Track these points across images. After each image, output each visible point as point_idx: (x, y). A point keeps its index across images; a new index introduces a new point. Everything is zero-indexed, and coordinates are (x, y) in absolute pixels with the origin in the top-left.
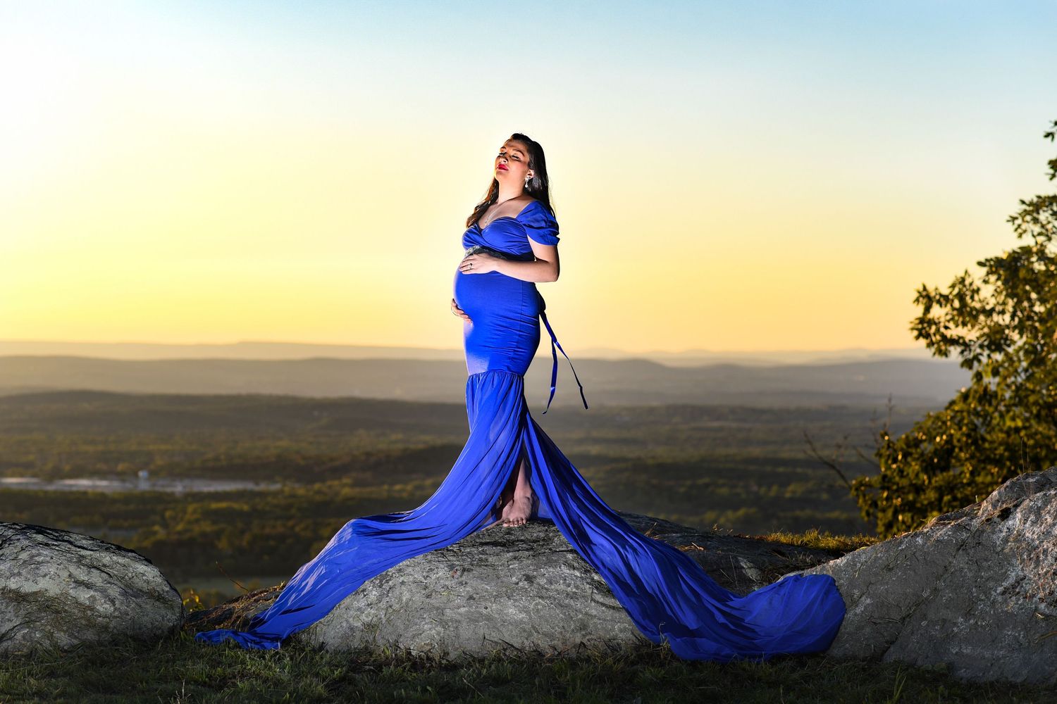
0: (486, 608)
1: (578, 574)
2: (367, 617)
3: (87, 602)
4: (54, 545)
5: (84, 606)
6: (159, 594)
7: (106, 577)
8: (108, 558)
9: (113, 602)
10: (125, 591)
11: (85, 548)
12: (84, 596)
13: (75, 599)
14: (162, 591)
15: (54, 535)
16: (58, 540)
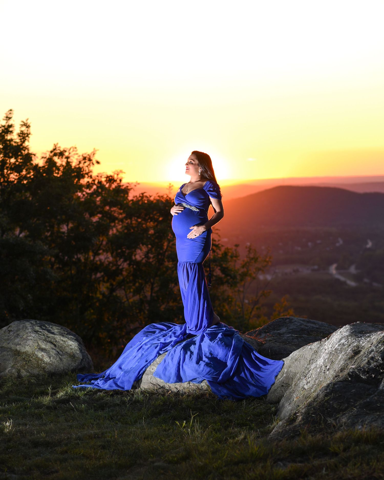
3: (41, 357)
4: (40, 332)
5: (39, 358)
6: (74, 355)
7: (53, 346)
8: (59, 338)
9: (50, 358)
10: (58, 352)
11: (53, 333)
12: (40, 354)
13: (37, 356)
14: (76, 353)
15: (46, 327)
16: (44, 330)
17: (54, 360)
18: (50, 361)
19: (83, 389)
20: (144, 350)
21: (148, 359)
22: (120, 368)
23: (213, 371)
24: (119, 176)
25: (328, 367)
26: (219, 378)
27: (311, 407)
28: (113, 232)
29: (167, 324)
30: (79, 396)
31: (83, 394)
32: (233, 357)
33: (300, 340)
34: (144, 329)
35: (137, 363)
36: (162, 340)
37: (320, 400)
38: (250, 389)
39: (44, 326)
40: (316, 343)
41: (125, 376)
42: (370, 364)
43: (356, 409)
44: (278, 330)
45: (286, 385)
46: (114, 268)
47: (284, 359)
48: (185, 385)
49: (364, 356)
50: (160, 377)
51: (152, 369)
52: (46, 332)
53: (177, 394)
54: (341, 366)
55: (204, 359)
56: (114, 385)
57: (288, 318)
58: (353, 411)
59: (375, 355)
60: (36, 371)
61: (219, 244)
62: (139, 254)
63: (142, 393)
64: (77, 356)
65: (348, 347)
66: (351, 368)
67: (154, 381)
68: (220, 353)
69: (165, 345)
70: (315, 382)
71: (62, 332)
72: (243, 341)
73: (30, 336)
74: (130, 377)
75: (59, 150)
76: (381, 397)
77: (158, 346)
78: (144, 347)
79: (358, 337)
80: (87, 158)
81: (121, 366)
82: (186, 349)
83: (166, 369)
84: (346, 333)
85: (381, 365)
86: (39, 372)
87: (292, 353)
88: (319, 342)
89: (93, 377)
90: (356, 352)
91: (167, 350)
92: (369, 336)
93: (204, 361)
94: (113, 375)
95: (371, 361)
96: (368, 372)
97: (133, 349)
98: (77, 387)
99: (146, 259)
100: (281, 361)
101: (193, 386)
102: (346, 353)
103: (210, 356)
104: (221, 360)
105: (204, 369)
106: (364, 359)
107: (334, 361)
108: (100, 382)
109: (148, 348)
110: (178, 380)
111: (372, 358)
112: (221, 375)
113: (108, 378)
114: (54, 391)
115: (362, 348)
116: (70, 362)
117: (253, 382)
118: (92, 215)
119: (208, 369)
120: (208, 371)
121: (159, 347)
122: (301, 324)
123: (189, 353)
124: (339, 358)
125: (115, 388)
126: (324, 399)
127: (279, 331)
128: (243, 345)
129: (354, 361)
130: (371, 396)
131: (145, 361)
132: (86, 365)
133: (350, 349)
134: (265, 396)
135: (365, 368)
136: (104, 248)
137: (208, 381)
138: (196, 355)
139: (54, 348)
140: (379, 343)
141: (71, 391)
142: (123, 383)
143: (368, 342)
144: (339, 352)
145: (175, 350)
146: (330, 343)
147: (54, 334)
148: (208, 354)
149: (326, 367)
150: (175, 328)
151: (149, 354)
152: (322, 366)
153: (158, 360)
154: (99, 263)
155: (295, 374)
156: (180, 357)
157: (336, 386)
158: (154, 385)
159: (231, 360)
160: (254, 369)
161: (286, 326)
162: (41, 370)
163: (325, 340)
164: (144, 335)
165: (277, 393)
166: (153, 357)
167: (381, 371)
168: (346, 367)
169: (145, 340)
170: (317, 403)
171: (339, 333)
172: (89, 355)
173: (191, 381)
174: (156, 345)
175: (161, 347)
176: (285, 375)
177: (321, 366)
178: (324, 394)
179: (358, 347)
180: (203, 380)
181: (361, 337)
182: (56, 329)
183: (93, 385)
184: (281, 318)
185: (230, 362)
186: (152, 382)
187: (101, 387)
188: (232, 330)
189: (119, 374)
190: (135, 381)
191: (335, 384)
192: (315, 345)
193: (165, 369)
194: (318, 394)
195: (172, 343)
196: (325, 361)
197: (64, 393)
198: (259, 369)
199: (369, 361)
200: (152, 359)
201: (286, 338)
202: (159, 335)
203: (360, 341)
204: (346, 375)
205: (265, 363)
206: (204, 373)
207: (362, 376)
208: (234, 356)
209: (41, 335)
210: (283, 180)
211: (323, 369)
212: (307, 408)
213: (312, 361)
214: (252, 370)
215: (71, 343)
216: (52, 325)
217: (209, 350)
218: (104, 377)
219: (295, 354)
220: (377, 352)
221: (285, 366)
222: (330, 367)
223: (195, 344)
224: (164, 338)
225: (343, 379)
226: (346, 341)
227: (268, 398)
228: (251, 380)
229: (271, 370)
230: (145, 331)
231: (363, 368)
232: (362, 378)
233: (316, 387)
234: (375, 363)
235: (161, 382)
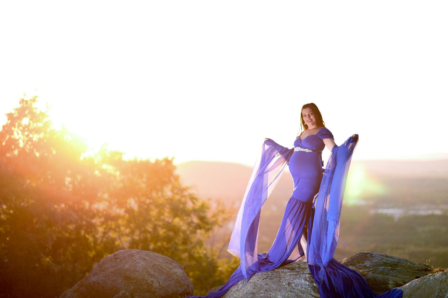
0: (270, 295)
1: (307, 283)
2: (236, 295)
5: (149, 284)
6: (180, 281)
8: (165, 266)
9: (159, 283)
10: (166, 278)
12: (150, 280)
13: (147, 282)
17: (163, 285)
57: (368, 253)
60: (147, 295)
64: (183, 282)
71: (167, 260)
86: (150, 296)
116: (178, 288)
122: (382, 259)
162: (152, 294)
184: (361, 253)
215: (176, 270)
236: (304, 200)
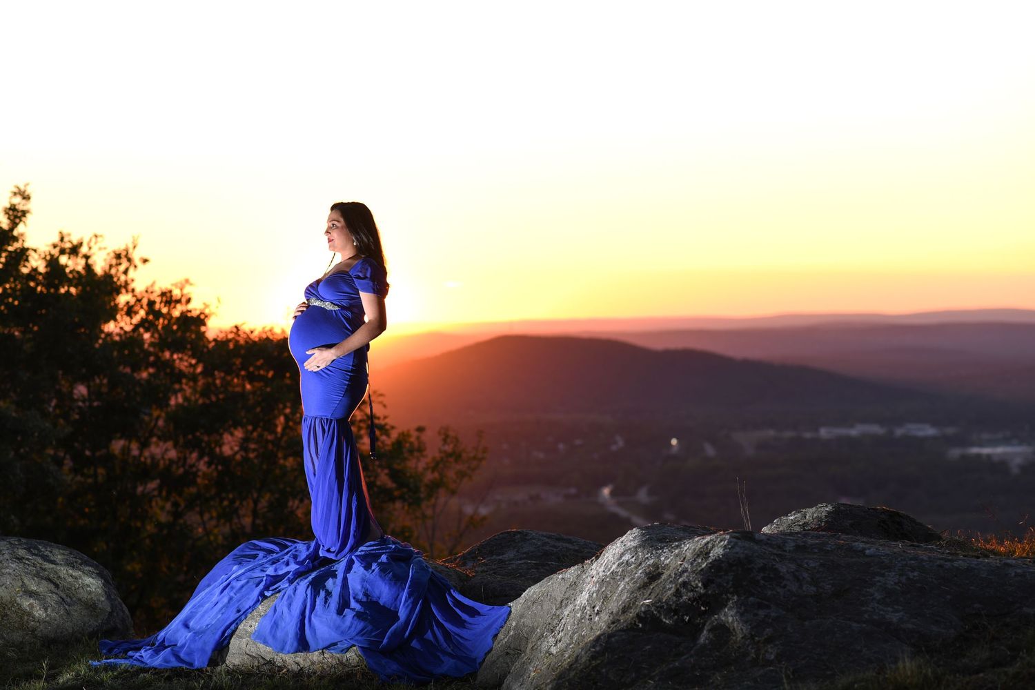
3: (28, 608)
4: (28, 559)
5: (24, 612)
6: (94, 604)
7: (52, 587)
8: (65, 572)
9: (46, 609)
10: (63, 599)
11: (53, 562)
12: (26, 603)
13: (19, 606)
14: (99, 600)
15: (39, 550)
16: (36, 555)
17: (53, 615)
18: (47, 615)
19: (112, 667)
20: (234, 591)
21: (241, 607)
22: (186, 626)
23: (370, 627)
24: (185, 291)
25: (597, 608)
26: (382, 642)
27: (563, 680)
28: (175, 400)
29: (280, 541)
30: (102, 680)
31: (110, 676)
32: (409, 602)
33: (542, 570)
34: (235, 551)
35: (220, 616)
36: (270, 571)
37: (582, 667)
38: (443, 662)
39: (36, 548)
40: (572, 569)
41: (196, 641)
42: (681, 597)
43: (652, 682)
44: (499, 555)
45: (515, 651)
46: (181, 471)
47: (511, 604)
48: (315, 656)
49: (669, 581)
50: (265, 642)
51: (251, 625)
52: (39, 560)
53: (300, 674)
54: (622, 603)
55: (353, 604)
56: (173, 659)
57: (519, 533)
58: (646, 685)
59: (691, 579)
60: (17, 636)
61: (386, 424)
62: (229, 443)
63: (228, 672)
64: (100, 606)
65: (636, 568)
66: (642, 605)
67: (253, 650)
68: (383, 592)
69: (276, 579)
70: (571, 638)
71: (71, 558)
72: (430, 570)
73: (7, 567)
74: (205, 643)
75: (70, 241)
76: (703, 658)
77: (262, 581)
78: (234, 583)
79: (658, 549)
80: (122, 256)
81: (188, 622)
82: (317, 586)
83: (277, 627)
84: (632, 543)
85: (701, 596)
86: (24, 638)
87: (527, 591)
88: (580, 565)
89: (132, 646)
90: (653, 576)
91: (279, 588)
92: (677, 547)
93: (353, 610)
94: (172, 640)
95: (683, 590)
96: (676, 612)
97: (213, 589)
98: (99, 663)
99: (243, 453)
100: (506, 606)
101: (330, 658)
102: (632, 579)
103: (364, 599)
104: (386, 606)
105: (352, 624)
106: (668, 586)
107: (609, 596)
108: (145, 654)
109: (242, 587)
110: (301, 648)
111: (685, 584)
112: (386, 637)
113: (162, 646)
114: (53, 672)
115: (664, 568)
116: (86, 619)
117: (449, 650)
118: (136, 368)
119: (360, 625)
120: (361, 628)
121: (263, 583)
122: (545, 544)
123: (322, 594)
124: (620, 589)
125: (174, 663)
126: (590, 665)
127: (501, 557)
128: (430, 579)
129: (650, 591)
130: (683, 658)
131: (235, 611)
132: (118, 625)
133: (640, 571)
134: (474, 674)
135: (671, 603)
136: (160, 433)
137: (360, 647)
138: (338, 597)
139: (56, 590)
140: (698, 556)
141: (87, 671)
142: (191, 654)
143: (677, 556)
144: (618, 577)
145: (295, 588)
146: (602, 564)
147: (55, 564)
148: (360, 596)
149: (594, 607)
150: (296, 547)
151: (243, 597)
152: (585, 608)
153: (260, 608)
154: (149, 461)
155: (533, 630)
156: (305, 601)
157: (613, 639)
158: (253, 657)
159: (407, 607)
160: (452, 625)
161: (514, 548)
162: (27, 634)
163: (592, 561)
164: (233, 562)
165: (497, 668)
166: (251, 603)
167: (702, 608)
168: (634, 604)
169: (237, 570)
170: (576, 673)
171: (618, 545)
172: (124, 605)
173: (327, 648)
174: (258, 579)
175: (268, 582)
176: (512, 633)
177: (583, 607)
178: (589, 654)
179: (656, 566)
180: (351, 647)
181: (662, 548)
182: (59, 555)
183: (131, 660)
184: (505, 533)
185: (404, 610)
186: (248, 652)
187: (146, 664)
188: (407, 550)
189: (183, 637)
190: (214, 650)
191: (610, 636)
192: (572, 572)
193: (276, 625)
194: (577, 656)
195: (290, 575)
196: (591, 596)
197: (72, 675)
198: (461, 623)
199: (677, 590)
200: (250, 607)
201: (514, 566)
202: (264, 560)
203: (660, 555)
204: (632, 619)
205: (473, 613)
206: (353, 632)
207: (664, 620)
208: (412, 599)
209: (28, 565)
210: (511, 324)
211: (589, 612)
212: (555, 682)
213: (565, 602)
214: (448, 626)
215: (88, 580)
216: (51, 546)
217: (362, 587)
218: (153, 644)
219: (532, 591)
220: (693, 572)
221: (512, 615)
222: (601, 607)
223: (334, 576)
224: (274, 566)
225: (627, 627)
226: (633, 557)
227: (479, 678)
228: (445, 645)
229: (485, 624)
230: (236, 555)
231: (667, 604)
232: (665, 623)
233: (573, 648)
234: (690, 594)
235: (266, 651)
236: (339, 415)
